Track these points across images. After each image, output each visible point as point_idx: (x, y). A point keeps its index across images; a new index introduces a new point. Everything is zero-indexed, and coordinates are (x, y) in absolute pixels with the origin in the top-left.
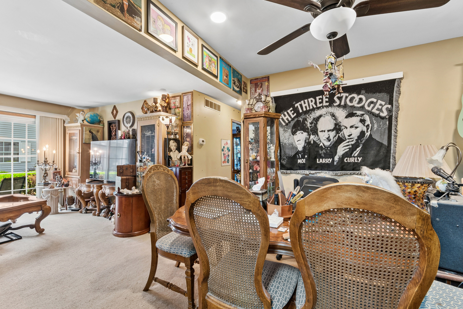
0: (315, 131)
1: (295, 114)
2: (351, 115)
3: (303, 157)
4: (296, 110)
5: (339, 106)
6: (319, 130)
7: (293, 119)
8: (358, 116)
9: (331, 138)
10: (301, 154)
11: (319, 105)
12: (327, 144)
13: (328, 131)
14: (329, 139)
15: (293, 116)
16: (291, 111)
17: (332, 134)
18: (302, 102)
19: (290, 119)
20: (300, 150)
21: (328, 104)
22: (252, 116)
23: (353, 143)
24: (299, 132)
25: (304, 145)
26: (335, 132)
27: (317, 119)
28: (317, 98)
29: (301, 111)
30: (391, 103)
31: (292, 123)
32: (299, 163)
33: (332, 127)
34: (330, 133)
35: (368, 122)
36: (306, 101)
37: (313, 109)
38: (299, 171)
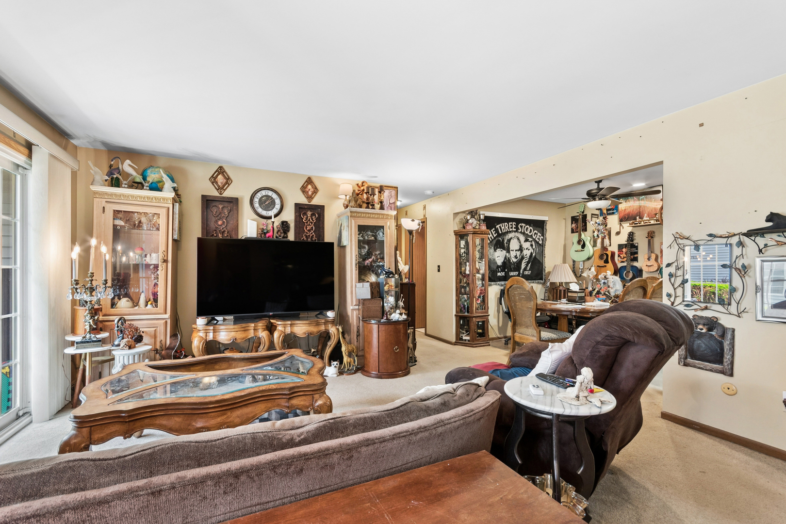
0: (508, 251)
1: (496, 234)
2: (526, 240)
3: (502, 271)
4: (496, 230)
5: (521, 232)
6: (511, 249)
7: (495, 238)
8: (529, 241)
9: (518, 256)
10: (500, 268)
11: (511, 230)
12: (515, 260)
13: (516, 251)
14: (516, 257)
15: (495, 236)
16: (494, 231)
17: (518, 253)
18: (501, 224)
19: (493, 238)
20: (499, 265)
21: (515, 230)
22: (479, 232)
23: (527, 260)
24: (498, 249)
25: (504, 261)
26: (520, 252)
27: (509, 241)
28: (510, 223)
29: (500, 232)
30: (543, 236)
31: (494, 242)
32: (499, 276)
33: (518, 248)
34: (517, 252)
35: (534, 247)
36: (503, 224)
37: (507, 232)
38: (498, 282)
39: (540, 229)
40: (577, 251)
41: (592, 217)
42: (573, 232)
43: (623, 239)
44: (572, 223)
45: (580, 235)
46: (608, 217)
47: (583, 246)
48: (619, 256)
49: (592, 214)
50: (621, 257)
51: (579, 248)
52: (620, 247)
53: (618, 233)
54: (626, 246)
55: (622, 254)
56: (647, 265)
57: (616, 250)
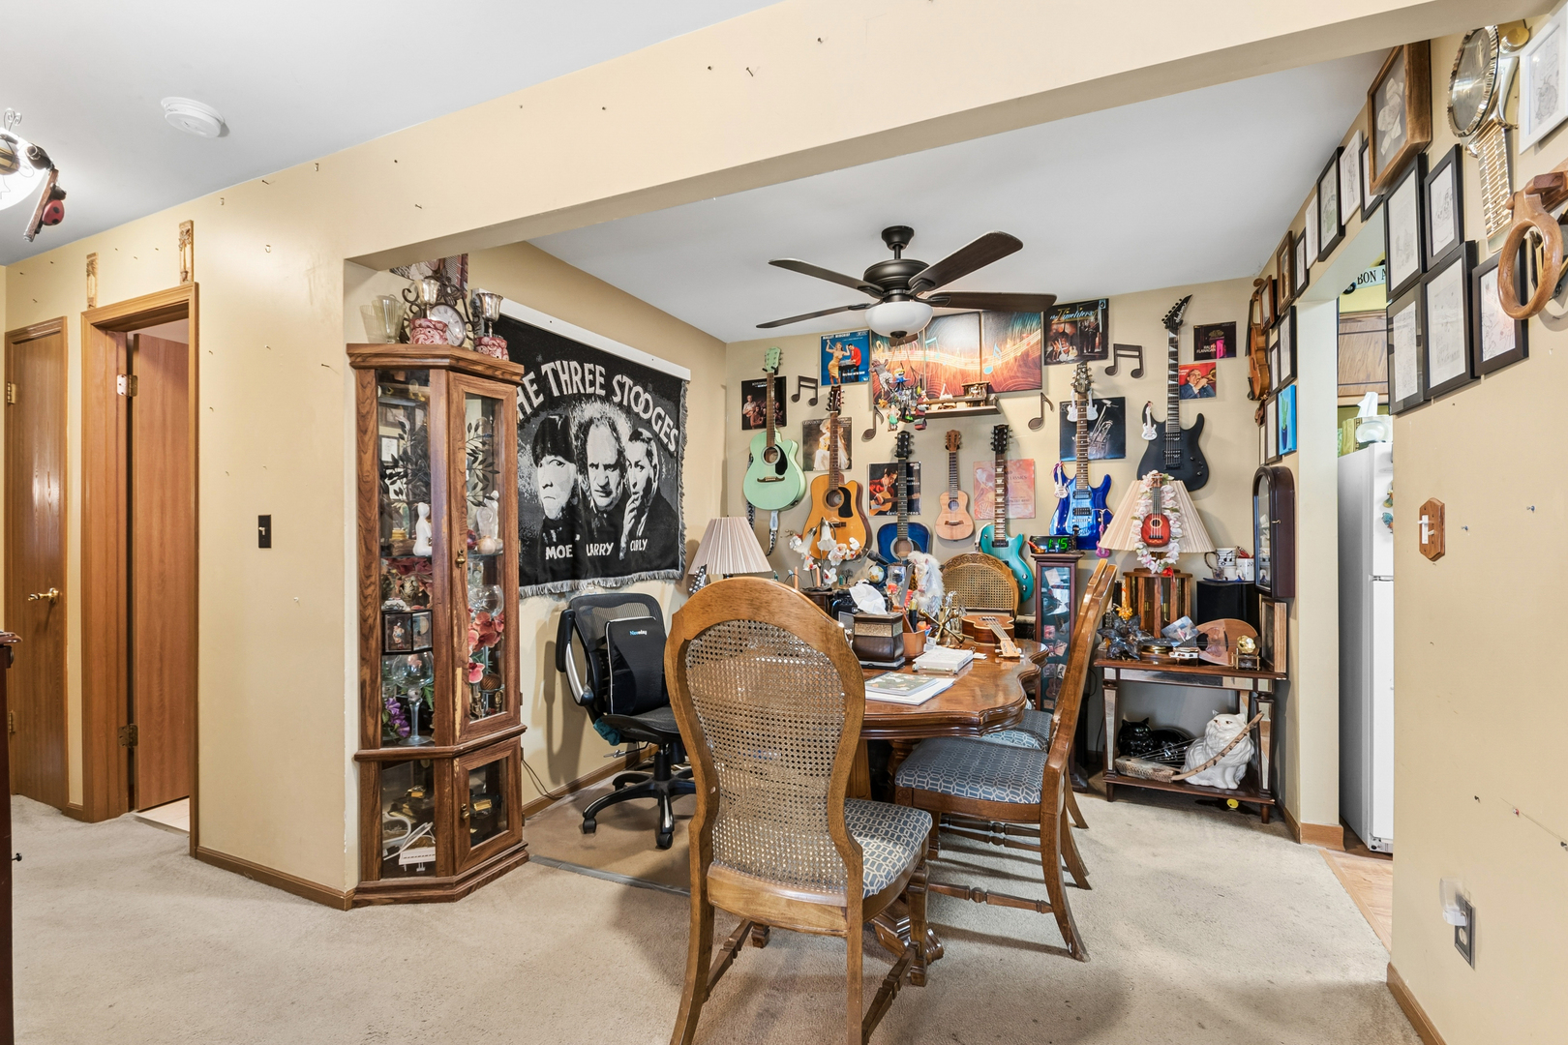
0: (583, 469)
1: (541, 398)
2: (635, 436)
3: (562, 541)
4: (541, 381)
5: (620, 405)
6: (589, 463)
7: (536, 412)
8: (643, 440)
9: (613, 486)
10: (555, 529)
11: (590, 390)
12: (603, 502)
13: (606, 467)
14: (606, 490)
15: (536, 402)
16: (532, 382)
17: (614, 476)
18: (558, 363)
19: (529, 410)
20: (552, 516)
21: (603, 393)
22: (479, 368)
23: (637, 503)
24: (549, 458)
25: (569, 503)
26: (617, 472)
27: (585, 428)
28: (587, 366)
29: (556, 393)
30: (678, 428)
31: (534, 426)
32: (551, 559)
33: (612, 459)
34: (609, 472)
35: (655, 460)
36: (565, 363)
37: (580, 398)
38: (549, 585)
39: (670, 405)
40: (764, 481)
41: (800, 386)
42: (746, 425)
43: (883, 449)
44: (744, 401)
45: (771, 436)
46: (845, 388)
47: (782, 467)
48: (872, 497)
49: (801, 379)
50: (876, 499)
51: (770, 470)
52: (876, 471)
53: (869, 434)
54: (891, 468)
55: (881, 491)
56: (947, 523)
57: (864, 480)
